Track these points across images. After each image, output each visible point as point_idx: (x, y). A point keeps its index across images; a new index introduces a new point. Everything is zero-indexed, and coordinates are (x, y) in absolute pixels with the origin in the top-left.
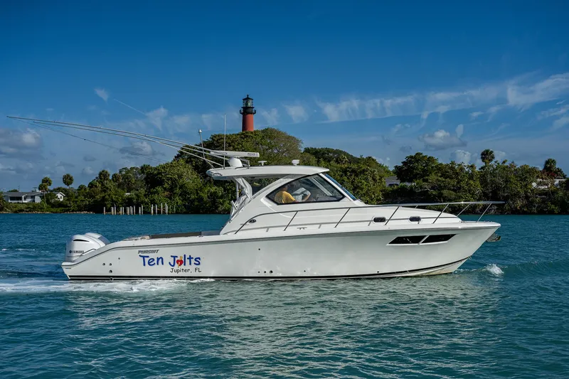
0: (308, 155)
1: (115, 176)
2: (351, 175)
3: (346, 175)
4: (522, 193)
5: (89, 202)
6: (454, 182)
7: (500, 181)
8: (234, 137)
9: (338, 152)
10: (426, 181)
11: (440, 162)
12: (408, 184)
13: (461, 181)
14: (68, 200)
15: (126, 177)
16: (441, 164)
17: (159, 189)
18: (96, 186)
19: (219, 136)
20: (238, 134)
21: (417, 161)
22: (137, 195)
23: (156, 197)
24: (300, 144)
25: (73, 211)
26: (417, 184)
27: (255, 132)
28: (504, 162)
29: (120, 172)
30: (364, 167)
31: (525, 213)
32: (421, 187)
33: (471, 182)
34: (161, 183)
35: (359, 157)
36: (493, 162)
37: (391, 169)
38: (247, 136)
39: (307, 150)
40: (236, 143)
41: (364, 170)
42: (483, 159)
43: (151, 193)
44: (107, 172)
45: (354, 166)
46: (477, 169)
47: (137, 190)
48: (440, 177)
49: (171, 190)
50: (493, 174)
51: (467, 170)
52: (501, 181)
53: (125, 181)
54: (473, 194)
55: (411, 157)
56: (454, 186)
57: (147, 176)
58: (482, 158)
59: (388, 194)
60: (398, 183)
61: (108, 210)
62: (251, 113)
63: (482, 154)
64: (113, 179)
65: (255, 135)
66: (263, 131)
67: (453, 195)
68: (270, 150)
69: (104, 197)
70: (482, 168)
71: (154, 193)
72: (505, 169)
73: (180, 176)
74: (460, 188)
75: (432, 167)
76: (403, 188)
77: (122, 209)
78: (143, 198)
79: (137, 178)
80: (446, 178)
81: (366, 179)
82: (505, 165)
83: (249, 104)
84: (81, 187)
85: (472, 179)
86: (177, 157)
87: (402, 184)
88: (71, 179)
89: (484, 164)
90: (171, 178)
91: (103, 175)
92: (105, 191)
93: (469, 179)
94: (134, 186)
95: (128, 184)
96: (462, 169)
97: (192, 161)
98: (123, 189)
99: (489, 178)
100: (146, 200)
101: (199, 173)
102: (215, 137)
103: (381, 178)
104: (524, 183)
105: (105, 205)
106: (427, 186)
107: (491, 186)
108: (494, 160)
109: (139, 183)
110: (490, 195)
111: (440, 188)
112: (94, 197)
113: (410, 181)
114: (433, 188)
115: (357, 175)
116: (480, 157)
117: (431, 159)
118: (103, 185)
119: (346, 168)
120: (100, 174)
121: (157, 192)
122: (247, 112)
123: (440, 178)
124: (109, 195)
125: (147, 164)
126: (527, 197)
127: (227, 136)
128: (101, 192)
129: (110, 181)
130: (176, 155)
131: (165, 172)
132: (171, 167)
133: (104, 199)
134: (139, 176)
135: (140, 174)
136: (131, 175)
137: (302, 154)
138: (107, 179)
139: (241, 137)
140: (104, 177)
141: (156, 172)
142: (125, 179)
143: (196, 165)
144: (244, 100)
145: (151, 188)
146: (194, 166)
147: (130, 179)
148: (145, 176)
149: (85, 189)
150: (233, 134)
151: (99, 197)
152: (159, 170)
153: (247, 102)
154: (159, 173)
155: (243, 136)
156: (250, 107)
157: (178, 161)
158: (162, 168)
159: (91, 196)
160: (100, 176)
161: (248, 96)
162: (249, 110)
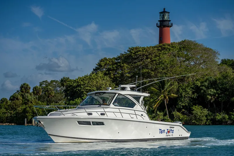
0: (225, 66)
1: (35, 88)
5: (11, 113)
8: (152, 49)
15: (46, 90)
18: (17, 99)
19: (136, 48)
20: (155, 47)
24: (217, 55)
27: (172, 44)
29: (41, 85)
38: (165, 48)
39: (224, 62)
40: (153, 55)
44: (27, 85)
53: (45, 94)
57: (67, 88)
61: (30, 122)
62: (168, 26)
64: (34, 92)
65: (173, 47)
66: (180, 43)
68: (188, 62)
69: (25, 109)
79: (57, 90)
83: (166, 18)
86: (96, 70)
91: (24, 88)
92: (26, 104)
94: (53, 99)
95: (48, 97)
97: (109, 74)
102: (132, 50)
105: (26, 117)
112: (16, 109)
118: (23, 97)
120: (22, 87)
122: (163, 25)
124: (30, 107)
127: (144, 49)
128: (22, 104)
129: (31, 94)
130: (95, 68)
131: (84, 85)
132: (90, 79)
133: (25, 111)
134: (59, 89)
135: (60, 87)
136: (51, 87)
137: (218, 65)
138: (28, 92)
139: (158, 50)
140: (25, 89)
141: (75, 84)
142: (45, 92)
143: (114, 77)
144: (160, 13)
145: (70, 100)
146: (112, 78)
147: (50, 92)
148: (65, 88)
149: (7, 102)
150: (150, 47)
151: (20, 109)
152: (78, 82)
153: (163, 15)
154: (79, 86)
155: (160, 48)
156: (167, 21)
157: (96, 73)
158: (82, 81)
159: (13, 109)
160: (21, 89)
161: (164, 9)
162: (166, 23)
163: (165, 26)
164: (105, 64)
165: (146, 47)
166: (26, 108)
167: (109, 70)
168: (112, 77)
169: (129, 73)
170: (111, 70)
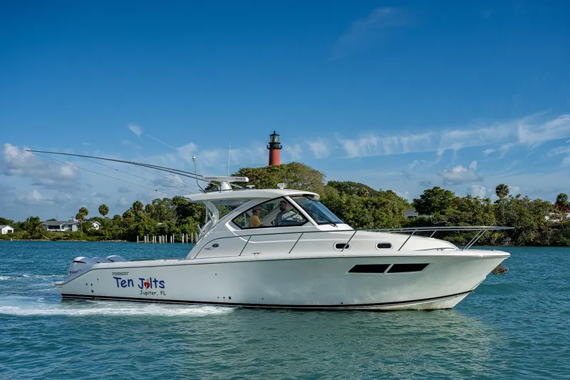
0: (331, 188)
1: (148, 206)
2: (372, 207)
3: (367, 207)
4: (535, 225)
5: (123, 230)
6: (470, 214)
7: (513, 214)
8: (261, 170)
9: (360, 185)
10: (443, 213)
11: (456, 195)
12: (426, 217)
13: (477, 214)
14: (103, 229)
15: (158, 208)
16: (457, 198)
17: (190, 219)
18: (130, 216)
19: (247, 169)
20: (265, 168)
21: (435, 195)
22: (169, 225)
23: (187, 226)
24: (324, 177)
25: (108, 239)
26: (435, 216)
27: (281, 166)
28: (518, 196)
29: (153, 203)
30: (384, 200)
31: (538, 245)
32: (439, 220)
33: (487, 215)
34: (191, 213)
35: (378, 190)
36: (507, 197)
37: (411, 202)
38: (274, 170)
39: (331, 184)
40: (263, 176)
41: (384, 203)
42: (498, 193)
43: (182, 224)
44: (140, 203)
45: (375, 199)
47: (169, 220)
48: (457, 209)
50: (507, 208)
51: (482, 203)
52: (515, 214)
53: (158, 211)
55: (429, 191)
56: (470, 218)
57: (179, 207)
58: (497, 192)
60: (417, 216)
61: (142, 239)
62: (278, 149)
63: (497, 189)
64: (146, 209)
65: (282, 168)
66: (288, 165)
68: (296, 184)
69: (137, 226)
70: (497, 202)
71: (185, 223)
72: (519, 203)
74: (476, 221)
75: (449, 201)
76: (421, 220)
77: (154, 238)
78: (174, 228)
79: (169, 208)
80: (462, 211)
81: (386, 212)
82: (519, 199)
83: (276, 140)
84: (116, 217)
85: (488, 212)
87: (421, 216)
88: (107, 209)
89: (498, 198)
91: (137, 206)
92: (138, 221)
93: (485, 212)
94: (166, 216)
95: (161, 215)
96: (477, 203)
98: (156, 219)
99: (503, 211)
100: (177, 230)
103: (400, 210)
104: (537, 217)
105: (139, 234)
106: (444, 219)
107: (506, 219)
108: (508, 195)
109: (171, 214)
111: (457, 221)
112: (128, 227)
113: (428, 213)
114: (450, 220)
115: (377, 208)
116: (495, 191)
117: (447, 193)
118: (136, 215)
119: (367, 201)
120: (134, 205)
121: (188, 222)
123: (456, 211)
125: (178, 195)
126: (540, 230)
127: (254, 170)
128: (135, 221)
129: (144, 212)
133: (137, 228)
134: (171, 207)
135: (172, 205)
136: (163, 206)
137: (325, 187)
138: (140, 210)
139: (268, 171)
144: (271, 135)
145: (182, 218)
147: (162, 210)
148: (176, 207)
149: (120, 219)
150: (260, 168)
151: (132, 226)
153: (274, 138)
156: (277, 143)
159: (125, 226)
160: (134, 207)
161: (275, 132)
162: (276, 145)
163: (275, 148)
165: (256, 168)
166: (139, 225)
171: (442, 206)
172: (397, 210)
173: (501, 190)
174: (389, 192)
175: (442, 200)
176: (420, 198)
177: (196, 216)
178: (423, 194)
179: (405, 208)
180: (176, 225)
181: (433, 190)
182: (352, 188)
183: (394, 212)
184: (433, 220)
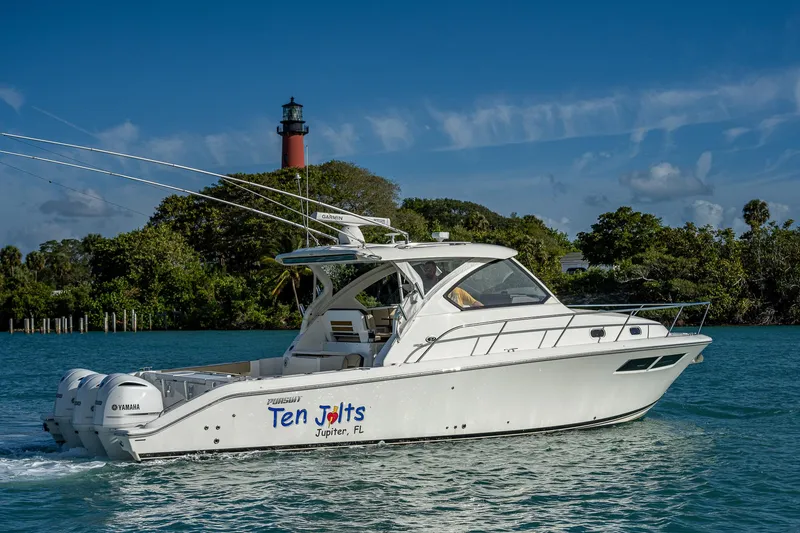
0: (411, 213)
1: (31, 256)
6: (693, 263)
7: (778, 259)
8: (267, 179)
9: (470, 207)
10: (639, 261)
11: (665, 224)
12: (604, 269)
13: (706, 261)
15: (52, 259)
16: (666, 229)
17: (120, 281)
20: (274, 174)
21: (622, 223)
22: (76, 295)
23: (113, 297)
24: (395, 191)
26: (623, 267)
27: (307, 169)
28: (787, 224)
29: (43, 249)
32: (630, 274)
33: (726, 263)
34: (122, 270)
35: (508, 216)
36: (765, 226)
37: (572, 238)
38: (293, 177)
39: (409, 204)
42: (747, 218)
43: (104, 292)
44: (15, 250)
46: (736, 239)
47: (77, 285)
48: (667, 253)
49: (144, 283)
50: (766, 247)
51: (717, 240)
52: (782, 261)
53: (52, 267)
54: (729, 286)
55: (609, 216)
56: (692, 270)
57: (96, 257)
58: (745, 216)
59: (566, 287)
60: (586, 266)
61: (20, 325)
62: (300, 133)
63: (746, 210)
64: (28, 263)
66: (323, 168)
67: (691, 287)
69: (10, 299)
70: (747, 236)
71: (110, 290)
72: (789, 237)
73: (161, 257)
74: (704, 275)
75: (651, 235)
76: (595, 277)
77: (46, 322)
78: (87, 300)
79: (76, 261)
80: (677, 256)
82: (791, 228)
83: (295, 115)
85: (727, 258)
86: (155, 219)
87: (594, 268)
89: (748, 228)
90: (143, 260)
91: (8, 256)
92: (12, 287)
93: (722, 256)
94: (69, 277)
95: (59, 273)
96: (707, 238)
97: (183, 228)
98: (49, 284)
99: (759, 256)
100: (94, 305)
101: (197, 249)
103: (552, 256)
105: (13, 315)
106: (640, 271)
107: (764, 270)
108: (768, 221)
109: (81, 272)
110: (763, 286)
111: (666, 275)
113: (609, 261)
114: (652, 275)
116: (742, 214)
117: (647, 220)
118: (7, 275)
121: (115, 289)
122: (290, 130)
123: (666, 257)
124: (20, 295)
128: (5, 288)
129: (23, 268)
130: (153, 216)
131: (131, 249)
132: (143, 239)
133: (9, 303)
134: (80, 258)
135: (81, 253)
136: (64, 255)
137: (398, 211)
138: (16, 264)
139: (279, 180)
140: (11, 259)
141: (113, 249)
142: (53, 263)
143: (193, 234)
144: (285, 106)
145: (102, 280)
146: (188, 236)
147: (61, 264)
148: (90, 257)
150: (264, 174)
152: (119, 244)
153: (291, 112)
154: (120, 251)
155: (283, 177)
156: (298, 122)
157: (156, 227)
158: (126, 241)
161: (292, 99)
162: (295, 127)
163: (294, 133)
164: (175, 209)
165: (255, 174)
166: (13, 296)
167: (181, 220)
168: (189, 234)
169: (222, 226)
170: (187, 220)
171: (636, 247)
172: (546, 256)
173: (754, 211)
174: (530, 219)
175: (635, 234)
176: (592, 230)
177: (133, 275)
178: (598, 222)
179: (562, 252)
180: (92, 295)
181: (617, 214)
182: (455, 212)
183: (539, 259)
184: (619, 275)
